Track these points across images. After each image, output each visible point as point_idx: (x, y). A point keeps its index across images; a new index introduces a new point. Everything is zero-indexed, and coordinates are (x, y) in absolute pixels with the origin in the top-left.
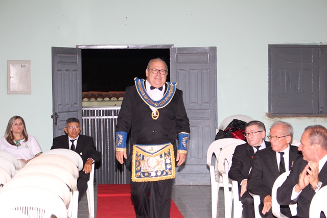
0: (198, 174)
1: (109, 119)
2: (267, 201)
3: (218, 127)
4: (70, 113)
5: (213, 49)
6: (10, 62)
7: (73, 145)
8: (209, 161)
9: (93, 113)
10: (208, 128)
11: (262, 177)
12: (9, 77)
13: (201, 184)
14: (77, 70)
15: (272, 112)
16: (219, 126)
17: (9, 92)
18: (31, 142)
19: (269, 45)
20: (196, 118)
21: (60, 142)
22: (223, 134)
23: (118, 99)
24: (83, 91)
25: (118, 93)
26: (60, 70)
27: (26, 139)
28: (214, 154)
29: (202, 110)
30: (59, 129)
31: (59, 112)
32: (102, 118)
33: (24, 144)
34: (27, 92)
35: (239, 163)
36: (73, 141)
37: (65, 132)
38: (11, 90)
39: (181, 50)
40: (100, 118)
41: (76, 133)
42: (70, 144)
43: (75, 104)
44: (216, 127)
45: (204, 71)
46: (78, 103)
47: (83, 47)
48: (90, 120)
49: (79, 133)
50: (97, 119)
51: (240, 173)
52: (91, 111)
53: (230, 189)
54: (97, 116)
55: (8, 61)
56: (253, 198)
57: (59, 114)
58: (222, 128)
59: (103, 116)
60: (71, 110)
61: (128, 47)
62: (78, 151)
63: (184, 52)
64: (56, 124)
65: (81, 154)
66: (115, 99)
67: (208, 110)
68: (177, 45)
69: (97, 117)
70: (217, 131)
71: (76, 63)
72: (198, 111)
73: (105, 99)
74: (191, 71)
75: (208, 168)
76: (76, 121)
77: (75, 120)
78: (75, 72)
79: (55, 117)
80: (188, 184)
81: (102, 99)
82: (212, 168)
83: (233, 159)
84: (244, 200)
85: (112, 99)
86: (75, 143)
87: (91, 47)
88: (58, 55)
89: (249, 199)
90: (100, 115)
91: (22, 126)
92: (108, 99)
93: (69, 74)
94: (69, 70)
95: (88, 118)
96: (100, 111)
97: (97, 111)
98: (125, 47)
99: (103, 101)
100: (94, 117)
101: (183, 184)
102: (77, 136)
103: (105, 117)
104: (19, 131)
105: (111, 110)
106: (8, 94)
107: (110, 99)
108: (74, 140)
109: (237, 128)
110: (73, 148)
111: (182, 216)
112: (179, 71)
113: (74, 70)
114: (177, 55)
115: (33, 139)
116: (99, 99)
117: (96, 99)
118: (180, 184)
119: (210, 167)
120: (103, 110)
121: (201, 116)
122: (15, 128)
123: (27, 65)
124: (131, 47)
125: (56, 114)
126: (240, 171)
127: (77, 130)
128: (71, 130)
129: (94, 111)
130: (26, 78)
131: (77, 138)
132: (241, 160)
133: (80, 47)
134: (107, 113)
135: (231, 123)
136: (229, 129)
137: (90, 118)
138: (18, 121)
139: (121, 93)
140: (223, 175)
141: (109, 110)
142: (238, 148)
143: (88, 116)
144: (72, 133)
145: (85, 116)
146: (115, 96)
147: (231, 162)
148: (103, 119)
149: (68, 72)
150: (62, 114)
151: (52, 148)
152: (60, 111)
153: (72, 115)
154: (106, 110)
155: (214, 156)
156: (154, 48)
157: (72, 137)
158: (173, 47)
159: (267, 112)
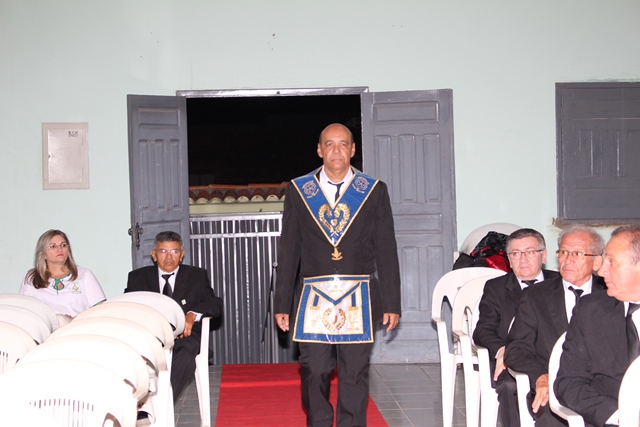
0: (420, 341)
1: (249, 239)
2: (542, 386)
3: (459, 249)
4: (165, 224)
5: (447, 95)
6: (47, 127)
7: (167, 286)
8: (436, 312)
9: (217, 227)
10: (438, 250)
11: (536, 340)
12: (45, 156)
13: (426, 361)
14: (177, 140)
15: (566, 217)
16: (460, 246)
17: (47, 185)
18: (85, 280)
19: (556, 84)
20: (415, 231)
21: (142, 280)
22: (466, 261)
23: (265, 199)
24: (190, 185)
25: (265, 187)
26: (146, 141)
27: (74, 274)
28: (445, 299)
29: (426, 214)
30: (145, 257)
31: (145, 223)
32: (235, 235)
33: (71, 285)
34: (82, 184)
35: (493, 313)
36: (166, 277)
37: (152, 259)
38: (50, 181)
39: (382, 97)
40: (231, 236)
41: (173, 263)
42: (162, 282)
43: (175, 206)
44: (454, 248)
45: (429, 138)
46: (182, 205)
47: (190, 95)
48: (211, 240)
49: (181, 262)
50: (226, 239)
52: (213, 222)
53: (476, 367)
54: (225, 232)
55: (43, 124)
56: (515, 380)
57: (143, 227)
58: (467, 249)
59: (237, 232)
60: (168, 219)
61: (278, 93)
62: (177, 297)
63: (389, 100)
64: (138, 246)
65: (184, 302)
66: (261, 199)
67: (439, 214)
68: (373, 89)
69: (226, 236)
70: (456, 256)
71: (177, 125)
72: (417, 217)
73: (239, 199)
74: (404, 138)
75: (434, 325)
76: (174, 240)
77: (172, 236)
78: (175, 144)
79: (136, 232)
80: (401, 361)
81: (233, 200)
82: (442, 327)
83: (482, 307)
84: (501, 387)
85: (254, 199)
86: (172, 281)
87: (206, 95)
88: (141, 110)
89: (509, 384)
90: (231, 231)
91: (65, 250)
92: (245, 199)
94: (161, 140)
95: (208, 236)
96: (230, 222)
97: (225, 222)
98: (272, 93)
99: (236, 203)
100: (219, 236)
101: (391, 361)
102: (175, 268)
103: (241, 235)
104: (60, 259)
105: (253, 221)
106: (44, 189)
107: (250, 199)
108: (169, 276)
109: (493, 249)
110: (167, 291)
111: (384, 422)
112: (380, 139)
113: (172, 140)
114: (374, 108)
115: (87, 275)
116: (227, 200)
117: (223, 199)
118: (384, 361)
119: (438, 324)
120: (237, 222)
121: (425, 227)
122: (52, 254)
123: (80, 132)
124: (284, 93)
125: (138, 226)
127: (176, 256)
128: (162, 256)
129: (219, 222)
130: (78, 158)
131: (176, 271)
132: (497, 309)
133: (183, 95)
134: (245, 226)
135: (484, 239)
136: (479, 252)
137: (211, 237)
138: (57, 240)
140: (461, 338)
141: (248, 221)
142: (490, 285)
143: (208, 233)
144: (165, 263)
145: (202, 233)
146: (259, 192)
147: (478, 313)
148: (237, 239)
149: (160, 144)
150: (149, 226)
151: (126, 291)
152: (146, 220)
153: (168, 228)
154: (243, 222)
155: (446, 303)
156: (328, 94)
157: (164, 269)
158: (366, 91)
159: (556, 216)
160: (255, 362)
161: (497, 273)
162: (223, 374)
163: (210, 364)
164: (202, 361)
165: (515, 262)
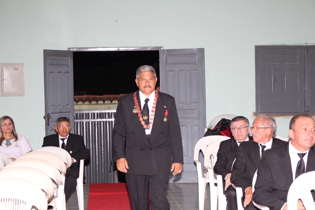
1: (103, 122)
3: (207, 127)
5: (202, 51)
6: (3, 65)
7: (63, 144)
8: (196, 158)
9: (87, 116)
10: (197, 127)
11: (245, 170)
12: (2, 80)
13: (191, 182)
14: (68, 72)
15: (259, 111)
16: (208, 125)
17: (3, 94)
19: (255, 46)
20: (186, 118)
21: (50, 141)
22: (210, 132)
23: (111, 102)
24: (75, 95)
25: (111, 96)
26: (52, 72)
27: (17, 138)
28: (201, 151)
29: (191, 109)
30: (52, 130)
32: (96, 120)
33: (15, 143)
34: (20, 94)
35: (224, 158)
36: (63, 140)
37: (56, 131)
38: (5, 92)
39: (170, 52)
40: (95, 120)
41: (66, 132)
42: (61, 142)
43: (67, 105)
44: (205, 126)
45: (193, 72)
46: (70, 104)
47: (75, 50)
48: (85, 123)
49: (70, 132)
50: (92, 122)
51: (225, 168)
52: (86, 114)
53: (216, 185)
54: (91, 119)
55: (1, 64)
56: (235, 190)
57: (51, 115)
58: (211, 127)
59: (97, 118)
60: (63, 111)
61: (118, 49)
62: (68, 149)
63: (173, 53)
64: (48, 124)
65: (71, 152)
66: (109, 102)
67: (197, 109)
68: (165, 48)
69: (92, 120)
70: (206, 130)
71: (68, 65)
72: (187, 111)
73: (99, 102)
74: (180, 72)
75: (195, 164)
76: (66, 121)
77: (65, 119)
78: (67, 74)
79: (47, 117)
80: (178, 182)
81: (96, 103)
82: (199, 165)
83: (218, 155)
84: (228, 194)
85: (106, 102)
86: (65, 141)
87: (83, 50)
88: (50, 57)
89: (232, 193)
90: (94, 118)
91: (11, 126)
92: (102, 102)
93: (61, 76)
94: (60, 72)
96: (94, 114)
97: (91, 113)
98: (116, 49)
99: (97, 104)
100: (88, 120)
102: (67, 135)
103: (99, 120)
104: (9, 131)
105: (105, 113)
106: (2, 96)
107: (104, 102)
108: (64, 139)
109: (224, 127)
110: (63, 147)
112: (169, 73)
113: (66, 72)
114: (166, 58)
115: (23, 138)
116: (93, 102)
117: (90, 102)
119: (197, 164)
120: (97, 113)
121: (190, 116)
122: (5, 128)
123: (20, 68)
124: (121, 49)
125: (48, 115)
126: (225, 166)
127: (68, 129)
128: (61, 129)
129: (89, 114)
130: (19, 81)
131: (67, 137)
132: (226, 156)
133: (71, 50)
134: (101, 116)
135: (219, 122)
136: (217, 128)
137: (85, 121)
138: (7, 121)
139: (115, 96)
140: (208, 170)
141: (103, 113)
142: (223, 144)
143: (83, 119)
144: (63, 132)
145: (80, 119)
146: (108, 99)
148: (98, 122)
149: (60, 74)
150: (54, 115)
151: (43, 146)
152: (52, 112)
153: (63, 115)
154: (100, 113)
155: (201, 153)
156: (143, 50)
157: (62, 136)
158: (162, 49)
159: (255, 111)
160: (106, 182)
161: (225, 138)
162: (90, 188)
163: (84, 183)
164: (80, 181)
165: (235, 133)
